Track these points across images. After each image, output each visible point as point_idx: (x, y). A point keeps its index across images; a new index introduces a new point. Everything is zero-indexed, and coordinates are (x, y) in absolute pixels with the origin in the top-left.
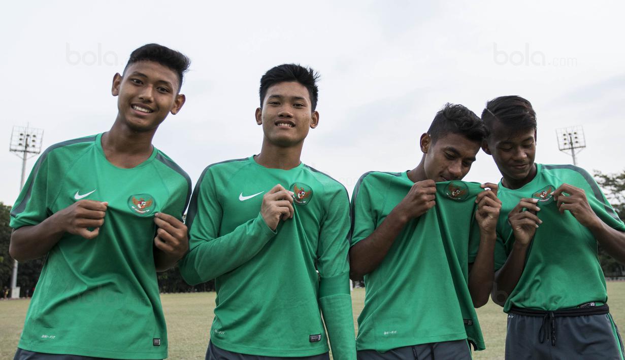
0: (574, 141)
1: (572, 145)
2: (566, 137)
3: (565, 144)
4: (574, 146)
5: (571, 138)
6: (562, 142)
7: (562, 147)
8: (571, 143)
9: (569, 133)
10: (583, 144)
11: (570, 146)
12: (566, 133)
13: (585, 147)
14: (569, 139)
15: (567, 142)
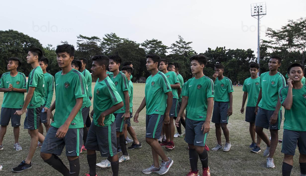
0: (260, 11)
1: (259, 13)
2: (256, 9)
3: (255, 12)
4: (260, 14)
5: (259, 9)
6: (253, 11)
7: (253, 14)
8: (258, 12)
9: (258, 6)
10: (264, 13)
11: (258, 14)
12: (256, 6)
13: (266, 14)
14: (258, 10)
15: (256, 11)
